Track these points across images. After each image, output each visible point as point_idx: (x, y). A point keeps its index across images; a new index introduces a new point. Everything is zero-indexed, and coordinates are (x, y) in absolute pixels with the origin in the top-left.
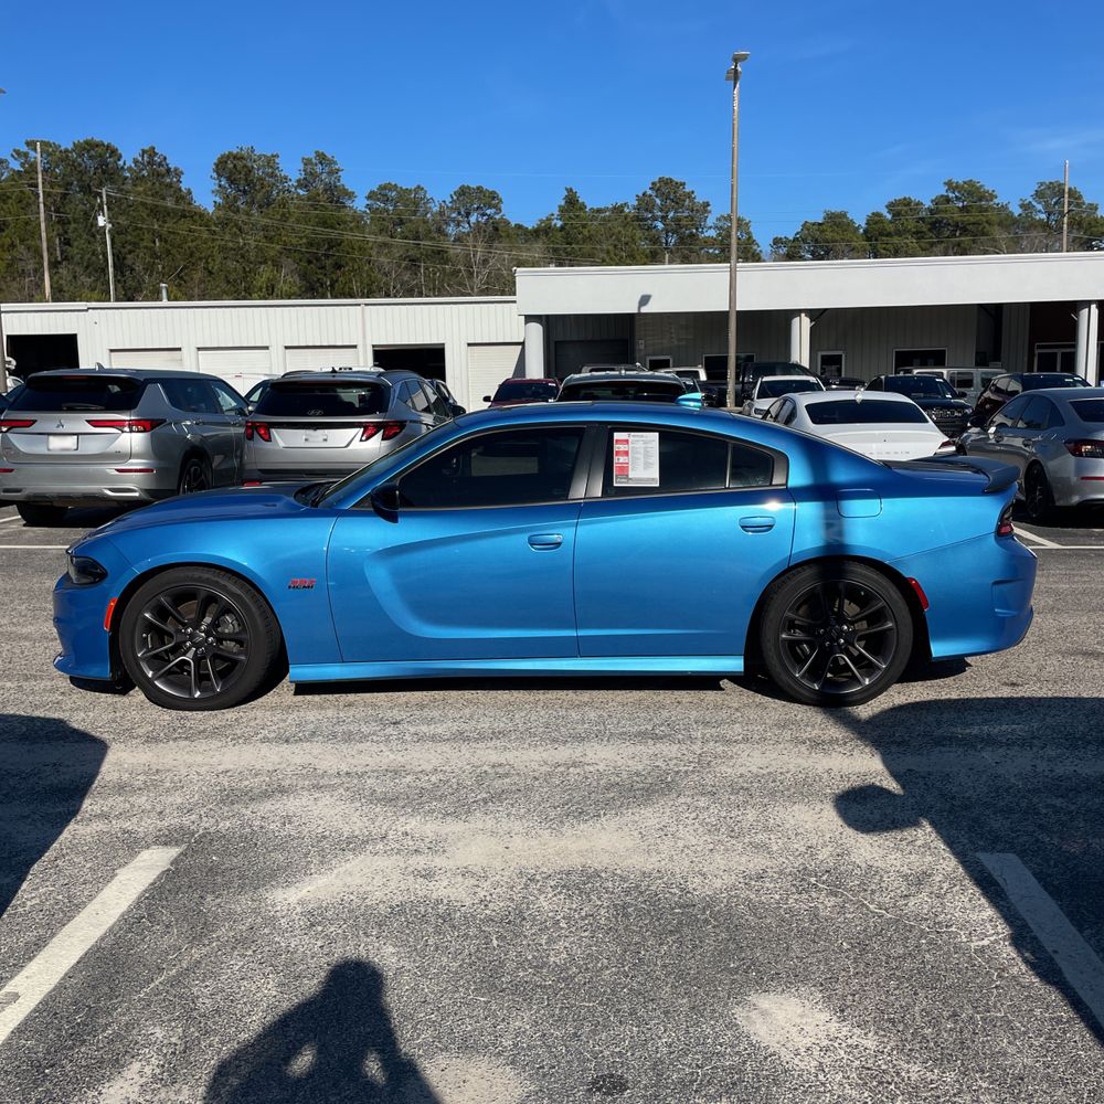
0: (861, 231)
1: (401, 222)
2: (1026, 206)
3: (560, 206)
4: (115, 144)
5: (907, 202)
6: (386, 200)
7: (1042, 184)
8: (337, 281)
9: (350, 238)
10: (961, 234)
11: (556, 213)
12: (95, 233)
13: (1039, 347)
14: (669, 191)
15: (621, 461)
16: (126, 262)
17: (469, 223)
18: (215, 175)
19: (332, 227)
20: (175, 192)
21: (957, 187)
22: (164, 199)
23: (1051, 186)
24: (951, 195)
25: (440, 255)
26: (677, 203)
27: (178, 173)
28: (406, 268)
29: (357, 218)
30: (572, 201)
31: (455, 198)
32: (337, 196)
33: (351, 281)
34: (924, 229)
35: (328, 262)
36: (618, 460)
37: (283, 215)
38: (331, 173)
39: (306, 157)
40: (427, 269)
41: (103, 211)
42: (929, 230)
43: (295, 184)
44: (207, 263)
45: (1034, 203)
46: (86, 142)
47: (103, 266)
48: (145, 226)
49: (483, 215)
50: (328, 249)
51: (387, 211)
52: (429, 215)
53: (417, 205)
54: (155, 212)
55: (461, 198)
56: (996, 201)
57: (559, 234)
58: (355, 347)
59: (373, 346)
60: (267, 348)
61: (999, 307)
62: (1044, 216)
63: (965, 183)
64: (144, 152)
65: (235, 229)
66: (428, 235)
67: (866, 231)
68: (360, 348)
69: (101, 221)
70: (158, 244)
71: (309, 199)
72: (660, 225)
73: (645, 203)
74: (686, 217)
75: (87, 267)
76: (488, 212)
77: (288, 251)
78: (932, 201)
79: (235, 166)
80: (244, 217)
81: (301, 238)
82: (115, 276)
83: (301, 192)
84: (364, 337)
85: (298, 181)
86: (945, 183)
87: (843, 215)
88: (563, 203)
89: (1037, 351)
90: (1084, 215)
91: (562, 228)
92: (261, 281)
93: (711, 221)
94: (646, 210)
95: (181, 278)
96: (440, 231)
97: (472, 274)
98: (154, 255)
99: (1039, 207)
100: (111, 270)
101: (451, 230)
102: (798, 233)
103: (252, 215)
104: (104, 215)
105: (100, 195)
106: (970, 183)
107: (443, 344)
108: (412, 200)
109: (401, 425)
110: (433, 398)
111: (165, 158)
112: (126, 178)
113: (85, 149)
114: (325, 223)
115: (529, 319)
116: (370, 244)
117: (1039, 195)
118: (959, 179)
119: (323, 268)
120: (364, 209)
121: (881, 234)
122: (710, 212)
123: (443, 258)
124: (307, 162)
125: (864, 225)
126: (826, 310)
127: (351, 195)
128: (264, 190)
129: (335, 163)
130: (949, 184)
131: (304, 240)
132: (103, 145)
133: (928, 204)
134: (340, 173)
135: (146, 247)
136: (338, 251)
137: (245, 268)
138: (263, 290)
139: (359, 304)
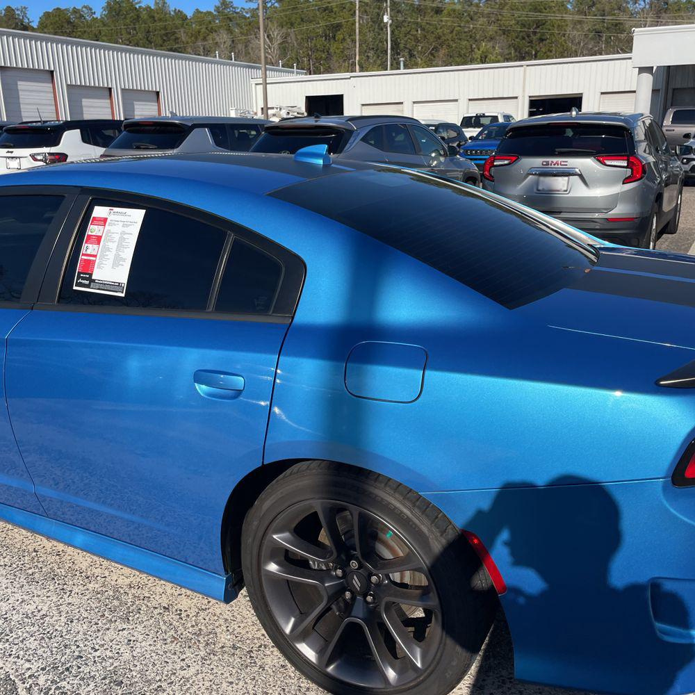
1: (593, 4)
8: (539, 51)
9: (552, 18)
12: (382, 27)
15: (89, 252)
16: (399, 45)
19: (540, 12)
28: (592, 39)
35: (535, 38)
36: (86, 250)
41: (387, 12)
47: (385, 49)
48: (413, 21)
50: (536, 28)
54: (419, 10)
58: (516, 98)
59: (530, 97)
60: (456, 100)
65: (468, 18)
66: (611, 12)
68: (520, 98)
69: (386, 19)
70: (419, 32)
75: (377, 51)
77: (502, 31)
82: (392, 55)
84: (524, 91)
92: (478, 54)
95: (432, 55)
98: (417, 40)
100: (389, 51)
101: (630, 7)
103: (480, 7)
104: (387, 15)
105: (386, 1)
107: (582, 94)
114: (536, 9)
115: (642, 70)
116: (566, 23)
119: (531, 42)
123: (619, 29)
135: (412, 35)
136: (543, 29)
137: (471, 46)
138: (478, 60)
139: (522, 66)
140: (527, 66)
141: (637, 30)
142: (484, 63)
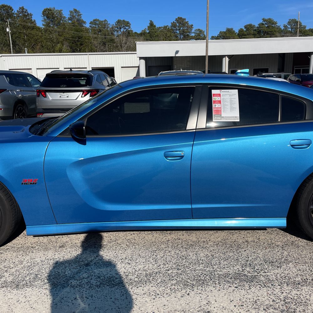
0: (237, 34)
1: (100, 31)
2: (285, 26)
3: (148, 26)
4: (11, 6)
5: (250, 25)
6: (96, 24)
7: (290, 20)
8: (81, 49)
9: (85, 35)
10: (266, 35)
11: (147, 28)
12: (7, 34)
13: (296, 67)
14: (181, 21)
15: (216, 107)
16: (16, 43)
17: (121, 31)
18: (43, 15)
19: (79, 32)
20: (30, 21)
21: (266, 20)
22: (27, 23)
23: (292, 20)
24: (264, 23)
25: (112, 41)
26: (183, 25)
27: (31, 15)
28: (102, 45)
29: (87, 30)
30: (152, 24)
31: (116, 23)
32: (81, 22)
33: (85, 49)
34: (256, 33)
35: (79, 43)
36: (215, 106)
37: (64, 28)
38: (78, 15)
39: (71, 10)
40: (108, 45)
41: (8, 26)
42: (257, 33)
43: (68, 19)
44: (41, 43)
45: (288, 25)
46: (2, 5)
47: (9, 44)
48: (21, 32)
49: (125, 29)
50: (78, 39)
51: (96, 28)
52: (109, 29)
53: (105, 25)
54: (24, 27)
55: (118, 24)
56: (277, 24)
57: (148, 35)
58: (86, 68)
59: (92, 68)
60: (59, 68)
61: (284, 54)
62: (290, 29)
63: (268, 19)
64: (20, 8)
65: (49, 32)
66: (108, 35)
67: (238, 34)
68: (88, 68)
69: (8, 30)
70: (25, 37)
71: (72, 24)
72: (178, 32)
73: (174, 25)
74: (186, 29)
75: (4, 45)
76: (126, 28)
77: (66, 39)
78: (258, 25)
79: (49, 12)
80: (52, 29)
81: (70, 35)
82: (13, 47)
83: (70, 22)
84: (89, 65)
85: (69, 18)
86: (262, 19)
87: (232, 29)
88: (149, 25)
89: (295, 69)
90: (302, 29)
91: (149, 33)
92: (57, 48)
93: (193, 31)
94: (174, 27)
95: (33, 48)
96: (112, 34)
97: (122, 47)
98: (25, 41)
99: (289, 27)
100: (11, 45)
101: (115, 33)
102: (218, 35)
103: (54, 28)
104: (8, 28)
105: (7, 22)
106: (270, 19)
107: (114, 67)
108: (104, 24)
109: (97, 91)
110: (110, 82)
111: (27, 10)
112: (15, 17)
113: (2, 7)
114: (77, 30)
115: (141, 58)
116: (91, 38)
117: (289, 23)
118: (266, 18)
119: (77, 45)
120: (89, 27)
121: (243, 35)
122: (193, 28)
123: (113, 42)
124: (71, 12)
125: (238, 32)
126: (233, 55)
127: (85, 22)
128: (58, 20)
129: (80, 12)
130: (264, 20)
131: (71, 36)
132: (7, 6)
133: (257, 25)
134: (81, 16)
135: (22, 38)
136: (81, 39)
137: (53, 45)
138: (58, 51)
139: (87, 55)
140: (89, 55)
141: (137, 42)
142: (61, 53)
